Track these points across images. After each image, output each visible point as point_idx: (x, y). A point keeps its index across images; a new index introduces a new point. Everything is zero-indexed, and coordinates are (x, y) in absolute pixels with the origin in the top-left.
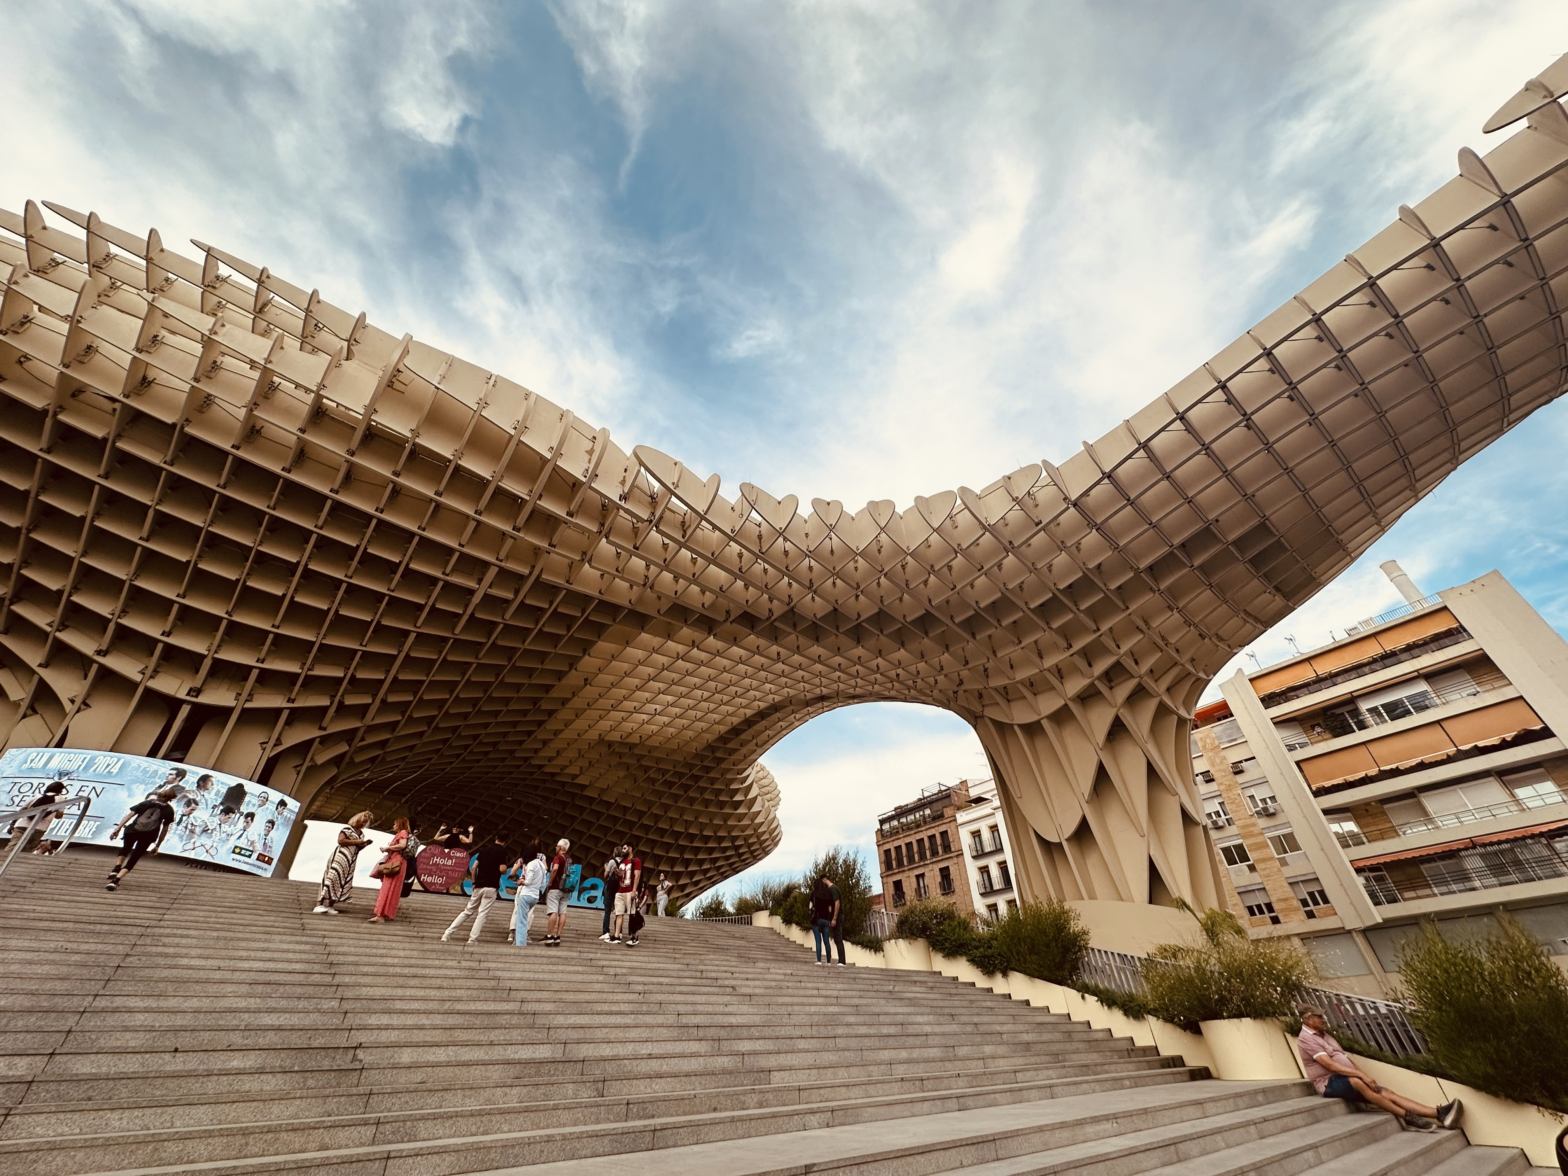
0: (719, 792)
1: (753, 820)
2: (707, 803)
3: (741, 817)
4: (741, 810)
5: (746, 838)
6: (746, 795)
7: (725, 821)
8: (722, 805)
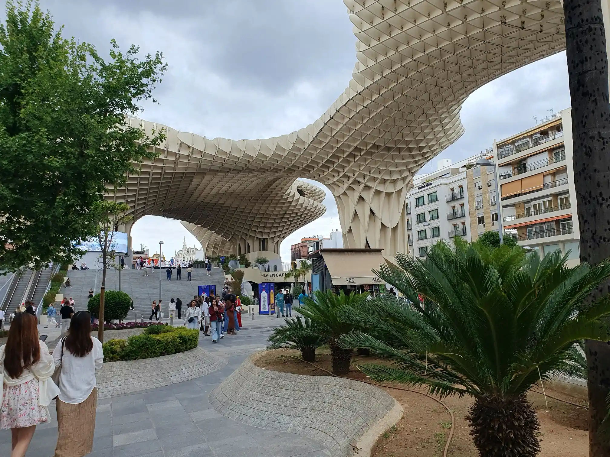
0: (279, 200)
1: (302, 206)
2: (277, 204)
3: (295, 206)
4: (293, 204)
5: (303, 212)
6: (293, 199)
7: (288, 208)
8: (284, 203)
